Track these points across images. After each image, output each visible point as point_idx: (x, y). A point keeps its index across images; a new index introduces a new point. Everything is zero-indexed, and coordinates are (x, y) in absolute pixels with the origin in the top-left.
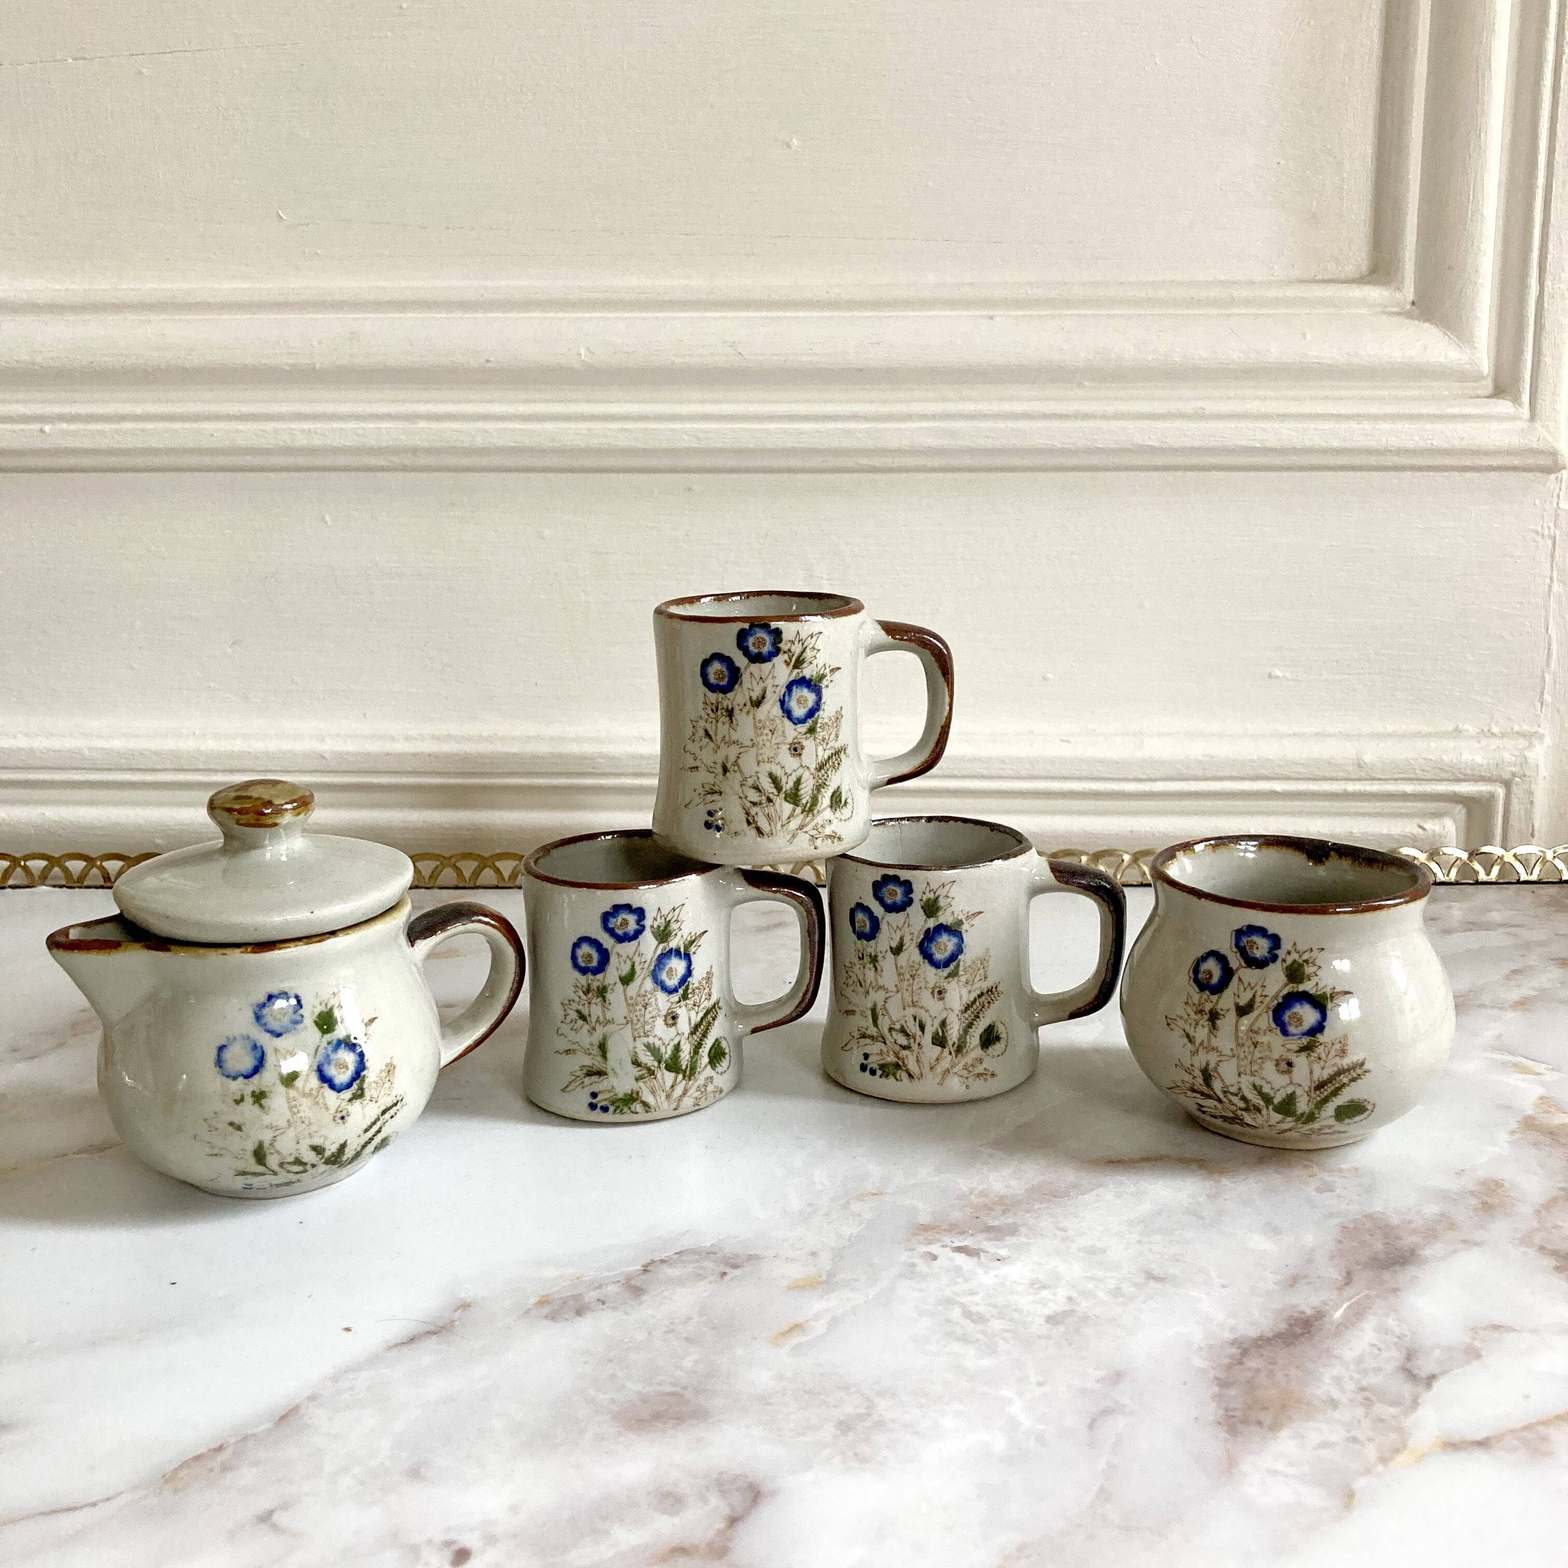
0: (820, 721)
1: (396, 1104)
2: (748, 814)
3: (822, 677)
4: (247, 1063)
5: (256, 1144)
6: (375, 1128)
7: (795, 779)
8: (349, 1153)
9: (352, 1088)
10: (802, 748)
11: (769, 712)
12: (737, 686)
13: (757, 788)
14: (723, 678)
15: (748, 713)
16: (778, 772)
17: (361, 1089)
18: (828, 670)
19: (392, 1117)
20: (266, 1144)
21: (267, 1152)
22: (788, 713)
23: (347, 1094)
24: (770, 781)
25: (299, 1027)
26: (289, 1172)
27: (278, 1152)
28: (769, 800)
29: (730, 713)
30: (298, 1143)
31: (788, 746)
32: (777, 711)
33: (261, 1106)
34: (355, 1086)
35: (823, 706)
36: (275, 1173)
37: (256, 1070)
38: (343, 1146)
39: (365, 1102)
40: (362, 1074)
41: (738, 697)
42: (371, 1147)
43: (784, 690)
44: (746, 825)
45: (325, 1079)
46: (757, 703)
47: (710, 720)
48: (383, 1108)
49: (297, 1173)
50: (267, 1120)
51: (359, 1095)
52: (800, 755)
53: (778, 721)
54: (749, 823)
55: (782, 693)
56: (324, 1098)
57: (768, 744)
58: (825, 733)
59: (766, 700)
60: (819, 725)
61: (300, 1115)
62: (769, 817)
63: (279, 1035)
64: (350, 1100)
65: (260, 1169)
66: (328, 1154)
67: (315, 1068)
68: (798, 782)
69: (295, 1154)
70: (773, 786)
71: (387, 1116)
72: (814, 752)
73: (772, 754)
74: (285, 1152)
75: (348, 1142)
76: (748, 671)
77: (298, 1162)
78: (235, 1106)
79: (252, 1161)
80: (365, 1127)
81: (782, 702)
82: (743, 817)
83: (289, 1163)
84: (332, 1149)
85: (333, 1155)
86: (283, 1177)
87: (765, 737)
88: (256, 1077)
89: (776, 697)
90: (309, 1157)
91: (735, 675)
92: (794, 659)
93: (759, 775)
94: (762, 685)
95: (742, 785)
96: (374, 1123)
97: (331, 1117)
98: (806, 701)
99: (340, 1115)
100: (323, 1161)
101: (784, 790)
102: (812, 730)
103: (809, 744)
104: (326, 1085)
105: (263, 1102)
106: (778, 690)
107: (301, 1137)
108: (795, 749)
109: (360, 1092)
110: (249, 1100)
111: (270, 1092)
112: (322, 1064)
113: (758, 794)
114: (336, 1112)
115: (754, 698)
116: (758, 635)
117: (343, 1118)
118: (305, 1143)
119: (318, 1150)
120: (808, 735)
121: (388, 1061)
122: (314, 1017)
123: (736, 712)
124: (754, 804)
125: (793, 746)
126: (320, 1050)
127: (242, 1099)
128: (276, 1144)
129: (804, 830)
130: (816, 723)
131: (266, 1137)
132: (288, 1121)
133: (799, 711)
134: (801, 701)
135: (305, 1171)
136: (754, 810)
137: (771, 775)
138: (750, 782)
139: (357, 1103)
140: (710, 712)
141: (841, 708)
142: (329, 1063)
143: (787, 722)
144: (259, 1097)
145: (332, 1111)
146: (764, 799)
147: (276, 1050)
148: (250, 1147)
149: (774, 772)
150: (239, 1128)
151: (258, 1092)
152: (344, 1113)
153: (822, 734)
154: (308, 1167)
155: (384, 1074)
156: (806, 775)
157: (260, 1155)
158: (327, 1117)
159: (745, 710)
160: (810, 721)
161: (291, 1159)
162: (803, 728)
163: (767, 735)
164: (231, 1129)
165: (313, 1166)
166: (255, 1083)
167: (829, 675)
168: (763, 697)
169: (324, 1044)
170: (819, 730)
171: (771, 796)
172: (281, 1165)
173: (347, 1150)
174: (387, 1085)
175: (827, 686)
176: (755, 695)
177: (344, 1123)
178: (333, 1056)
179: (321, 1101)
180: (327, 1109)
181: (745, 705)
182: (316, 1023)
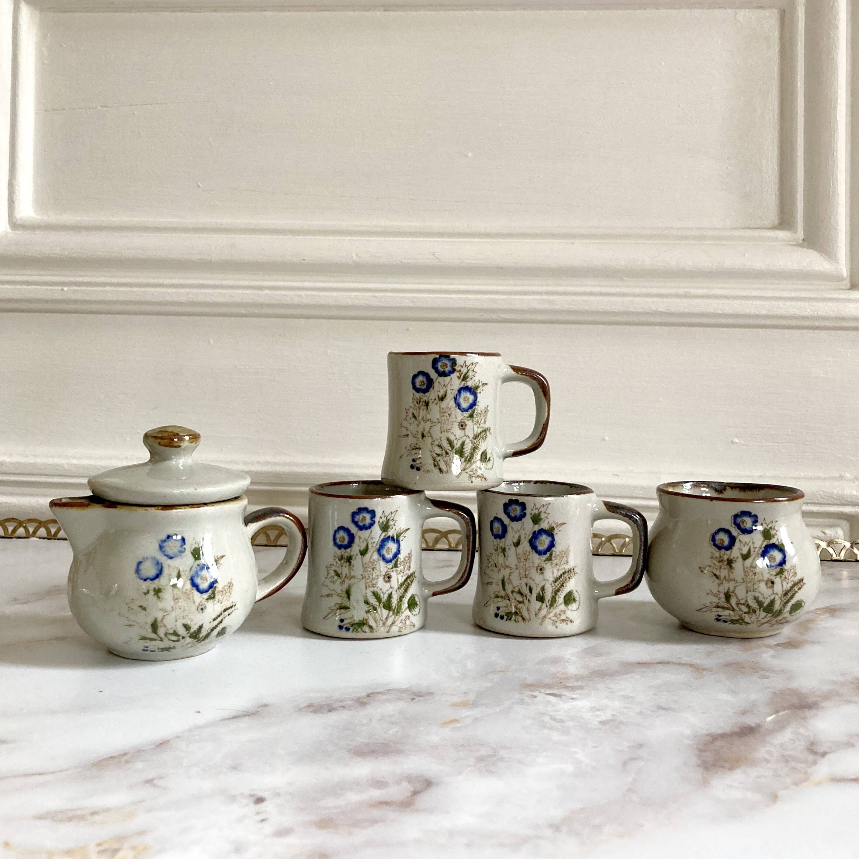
0: (476, 411)
1: (231, 607)
2: (434, 460)
3: (477, 387)
4: (152, 572)
5: (154, 619)
6: (219, 619)
7: (461, 442)
8: (204, 633)
9: (209, 592)
10: (466, 425)
11: (448, 404)
12: (431, 389)
13: (440, 446)
14: (423, 385)
15: (437, 404)
16: (452, 438)
17: (213, 593)
18: (481, 384)
19: (229, 615)
20: (159, 620)
21: (159, 625)
22: (458, 405)
23: (206, 596)
24: (447, 442)
25: (182, 554)
26: (169, 640)
27: (165, 626)
28: (447, 453)
29: (427, 404)
30: (176, 621)
31: (458, 424)
32: (452, 403)
33: (158, 597)
34: (210, 591)
35: (477, 404)
36: (162, 640)
37: (157, 576)
38: (201, 627)
39: (216, 602)
40: (215, 585)
41: (432, 395)
42: (215, 632)
43: (457, 392)
44: (433, 466)
45: (194, 585)
46: (442, 399)
47: (416, 408)
48: (225, 608)
49: (174, 641)
50: (160, 605)
51: (212, 597)
52: (464, 429)
53: (453, 409)
54: (435, 466)
55: (456, 394)
56: (193, 596)
57: (447, 422)
58: (478, 418)
59: (447, 397)
60: (475, 413)
61: (179, 604)
62: (446, 463)
63: (171, 558)
64: (207, 599)
65: (153, 636)
66: (192, 630)
67: (189, 578)
68: (463, 444)
69: (174, 628)
70: (448, 445)
71: (226, 613)
72: (472, 429)
73: (449, 427)
74: (169, 627)
75: (204, 625)
76: (437, 381)
77: (175, 634)
78: (143, 595)
79: (150, 630)
80: (214, 617)
81: (455, 399)
82: (432, 462)
83: (170, 634)
84: (194, 628)
85: (195, 631)
86: (166, 643)
87: (445, 418)
88: (157, 580)
89: (452, 396)
90: (182, 631)
91: (430, 383)
92: (462, 376)
93: (442, 439)
94: (445, 389)
95: (432, 444)
96: (219, 616)
97: (196, 608)
98: (468, 399)
99: (201, 607)
100: (189, 635)
101: (455, 448)
102: (471, 416)
103: (469, 423)
104: (194, 589)
105: (160, 594)
106: (453, 392)
107: (178, 618)
108: (462, 426)
109: (212, 596)
110: (152, 593)
111: (164, 589)
112: (194, 576)
113: (440, 449)
114: (199, 605)
115: (440, 396)
116: (443, 361)
117: (202, 609)
118: (181, 622)
119: (187, 627)
120: (469, 419)
121: (230, 581)
122: (192, 550)
123: (430, 403)
124: (438, 455)
125: (461, 424)
126: (193, 568)
127: (148, 592)
128: (164, 621)
129: (466, 471)
130: (473, 412)
131: (159, 615)
132: (172, 607)
133: (465, 405)
134: (466, 399)
135: (178, 641)
136: (438, 459)
137: (448, 439)
138: (436, 443)
139: (211, 601)
140: (415, 403)
141: (488, 406)
142: (198, 576)
143: (458, 411)
144: (158, 591)
145: (197, 604)
146: (444, 452)
147: (169, 566)
148: (150, 621)
149: (450, 437)
150: (145, 609)
151: (157, 588)
152: (203, 607)
153: (477, 418)
154: (181, 638)
155: (226, 588)
156: (468, 441)
157: (154, 626)
158: (194, 608)
159: (435, 402)
160: (470, 411)
161: (171, 631)
162: (466, 414)
163: (447, 417)
164: (140, 609)
165: (183, 638)
166: (156, 584)
167: (481, 387)
168: (445, 396)
169: (195, 566)
170: (475, 416)
171: (448, 451)
172: (166, 634)
173: (203, 630)
174: (228, 594)
175: (480, 393)
176: (441, 394)
177: (203, 612)
178: (199, 573)
179: (191, 598)
180: (194, 603)
181: (435, 399)
182: (192, 553)
